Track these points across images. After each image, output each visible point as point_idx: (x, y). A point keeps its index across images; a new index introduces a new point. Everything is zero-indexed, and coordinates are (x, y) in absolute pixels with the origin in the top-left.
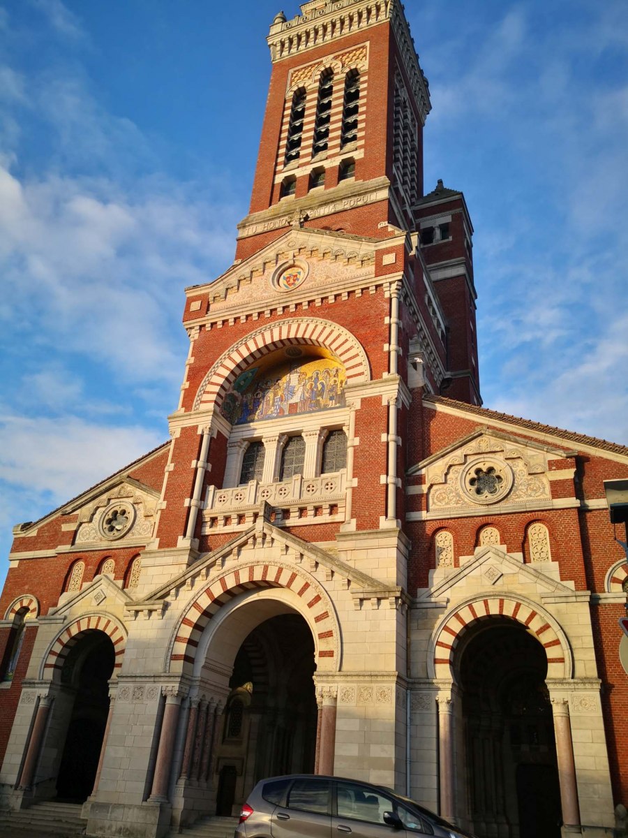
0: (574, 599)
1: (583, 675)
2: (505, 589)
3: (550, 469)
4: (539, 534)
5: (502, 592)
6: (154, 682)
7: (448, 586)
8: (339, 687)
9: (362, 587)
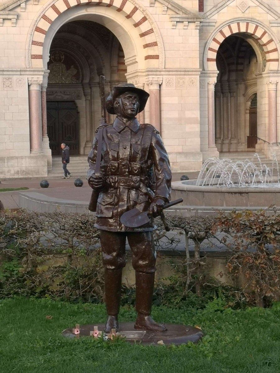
2: (250, 16)
5: (248, 18)
6: (21, 75)
7: (216, 12)
8: (164, 78)
9: (178, 14)
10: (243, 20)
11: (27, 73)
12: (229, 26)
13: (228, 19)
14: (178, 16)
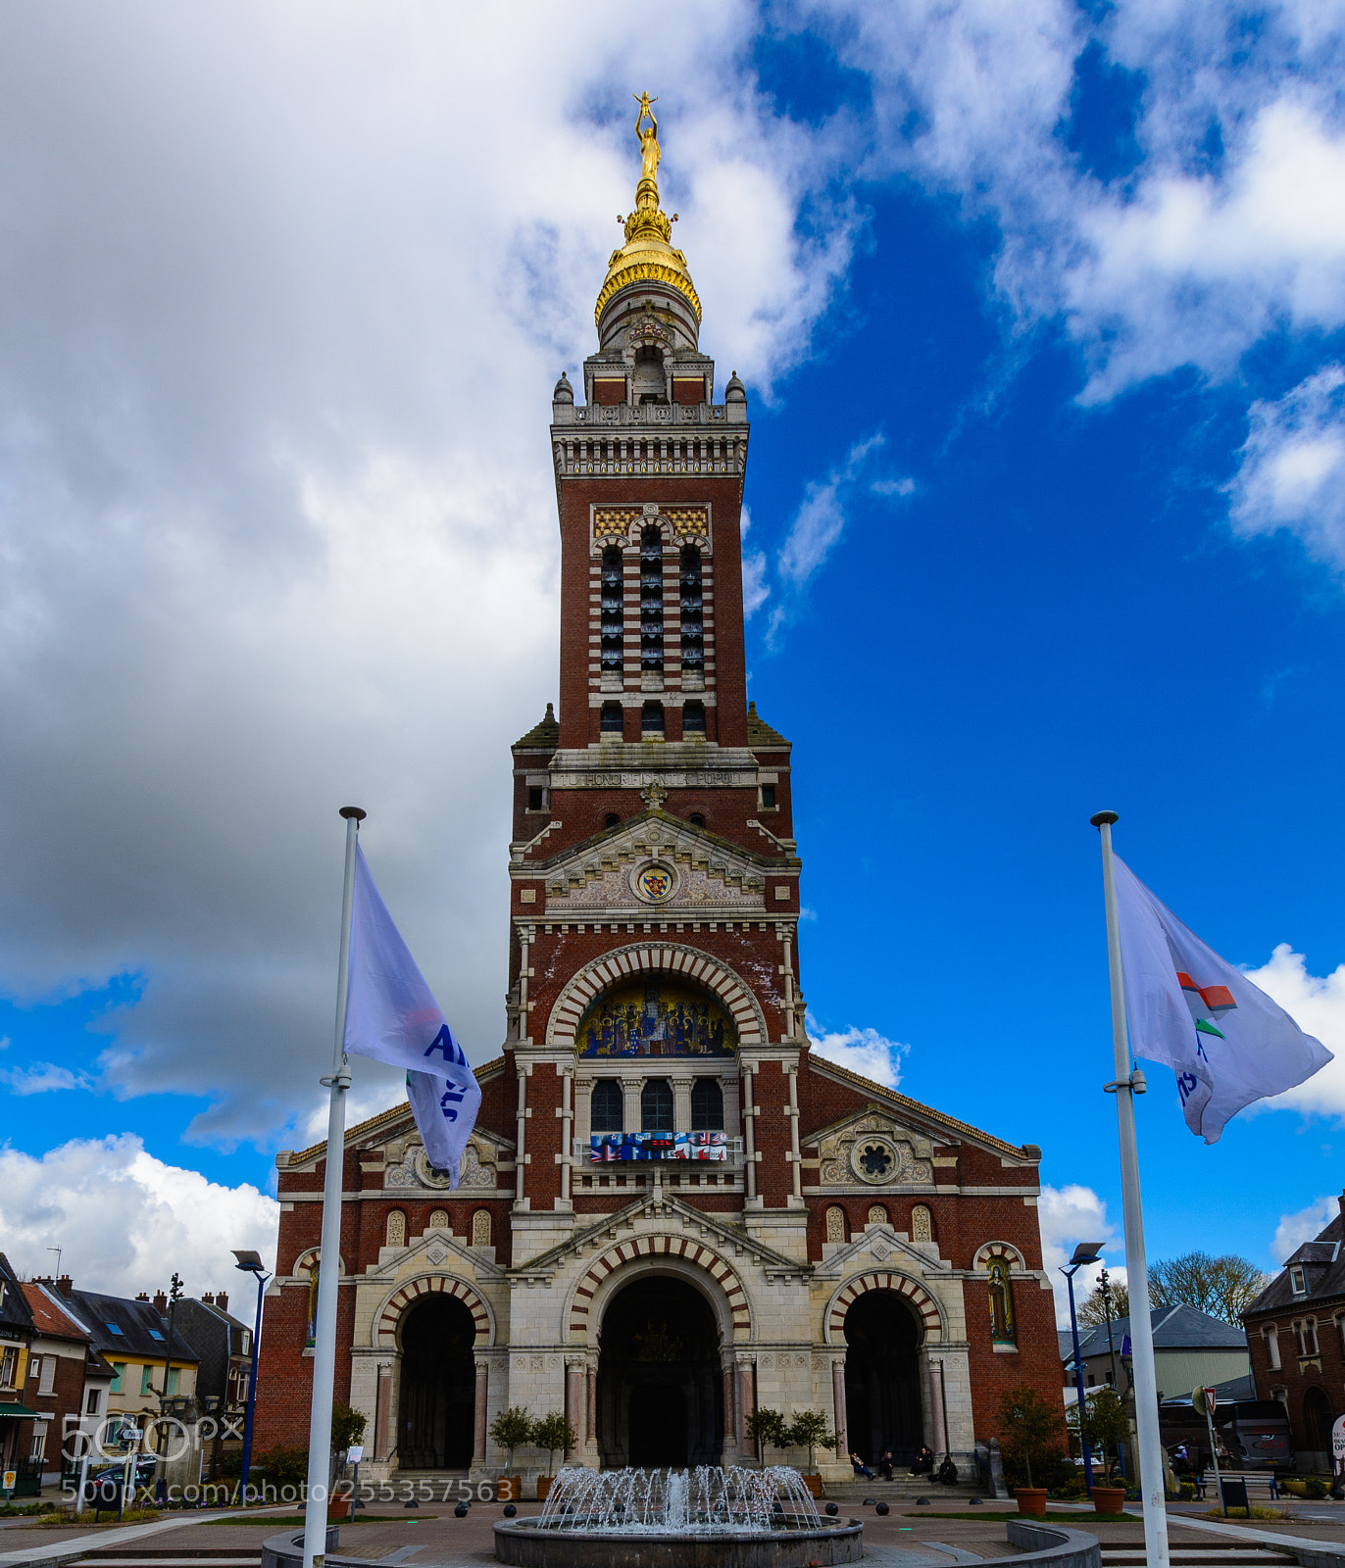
0: (951, 1277)
1: (956, 1340)
2: (893, 1265)
3: (935, 1156)
4: (921, 1216)
5: (890, 1268)
6: (555, 1352)
7: (841, 1260)
8: (759, 1355)
9: (775, 1264)
10: (883, 1272)
11: (564, 1349)
12: (862, 1280)
13: (859, 1270)
14: (776, 1267)
